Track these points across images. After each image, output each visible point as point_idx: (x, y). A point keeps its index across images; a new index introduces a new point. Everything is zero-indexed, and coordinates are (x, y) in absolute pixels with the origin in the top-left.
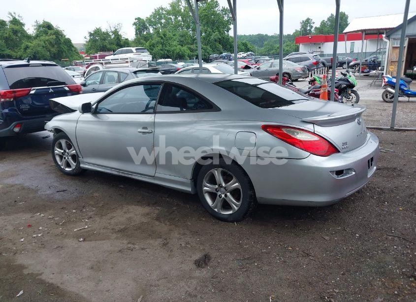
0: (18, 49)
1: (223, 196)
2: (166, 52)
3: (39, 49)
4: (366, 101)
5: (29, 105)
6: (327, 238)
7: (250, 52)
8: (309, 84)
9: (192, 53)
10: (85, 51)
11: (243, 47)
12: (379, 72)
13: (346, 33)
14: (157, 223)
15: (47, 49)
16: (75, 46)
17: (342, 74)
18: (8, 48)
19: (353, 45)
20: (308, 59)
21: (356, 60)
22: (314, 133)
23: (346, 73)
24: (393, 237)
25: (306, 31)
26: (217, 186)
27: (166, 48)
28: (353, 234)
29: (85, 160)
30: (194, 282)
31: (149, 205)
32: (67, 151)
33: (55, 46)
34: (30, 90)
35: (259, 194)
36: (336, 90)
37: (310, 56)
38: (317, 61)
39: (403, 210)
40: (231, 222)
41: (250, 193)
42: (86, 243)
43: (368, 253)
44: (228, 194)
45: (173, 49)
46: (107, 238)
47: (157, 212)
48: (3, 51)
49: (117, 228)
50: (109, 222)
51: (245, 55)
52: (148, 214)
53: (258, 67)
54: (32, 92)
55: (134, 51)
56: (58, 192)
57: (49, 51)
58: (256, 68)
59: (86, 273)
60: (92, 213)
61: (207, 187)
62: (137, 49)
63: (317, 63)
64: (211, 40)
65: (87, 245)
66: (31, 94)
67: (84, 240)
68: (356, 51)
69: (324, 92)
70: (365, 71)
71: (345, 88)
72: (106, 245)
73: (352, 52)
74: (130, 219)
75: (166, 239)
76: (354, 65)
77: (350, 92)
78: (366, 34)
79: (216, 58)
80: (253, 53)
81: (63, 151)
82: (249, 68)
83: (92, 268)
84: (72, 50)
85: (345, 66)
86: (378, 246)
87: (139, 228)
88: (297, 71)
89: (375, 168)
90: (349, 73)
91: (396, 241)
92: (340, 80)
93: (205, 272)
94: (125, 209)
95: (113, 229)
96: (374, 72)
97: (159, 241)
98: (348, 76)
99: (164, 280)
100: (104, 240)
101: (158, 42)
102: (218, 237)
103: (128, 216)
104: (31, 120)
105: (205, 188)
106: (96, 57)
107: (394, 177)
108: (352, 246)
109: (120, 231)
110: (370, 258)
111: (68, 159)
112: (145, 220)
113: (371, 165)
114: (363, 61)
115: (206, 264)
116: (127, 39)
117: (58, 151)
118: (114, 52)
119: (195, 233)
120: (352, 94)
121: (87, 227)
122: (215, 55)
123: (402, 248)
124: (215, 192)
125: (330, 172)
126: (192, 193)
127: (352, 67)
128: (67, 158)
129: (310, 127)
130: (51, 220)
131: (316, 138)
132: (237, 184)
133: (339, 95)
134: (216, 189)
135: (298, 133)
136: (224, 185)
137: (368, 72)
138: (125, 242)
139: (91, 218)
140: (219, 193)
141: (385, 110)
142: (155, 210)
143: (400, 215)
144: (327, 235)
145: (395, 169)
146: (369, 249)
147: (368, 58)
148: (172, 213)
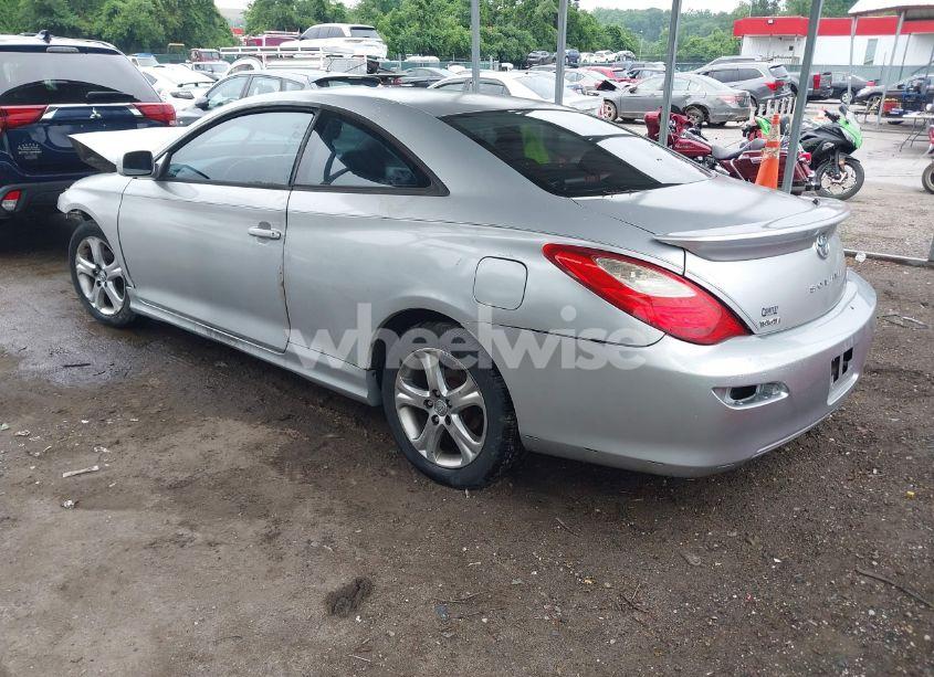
0: (96, 14)
1: (442, 419)
2: (428, 40)
3: (143, 17)
4: (881, 187)
5: (40, 145)
6: (694, 559)
7: (625, 52)
8: (744, 136)
9: (488, 47)
10: (244, 27)
11: (609, 39)
12: (927, 116)
13: (856, 15)
14: (273, 473)
15: (158, 17)
16: (222, 14)
17: (827, 114)
18: (72, 10)
19: (872, 47)
20: (755, 74)
21: (876, 82)
22: (683, 276)
23: (839, 113)
24: (871, 581)
25: (765, 8)
26: (428, 394)
27: (430, 32)
28: (766, 558)
29: (141, 293)
30: (307, 657)
31: (267, 422)
32: (104, 267)
33: (179, 12)
34: (43, 111)
35: (525, 428)
36: (805, 156)
37: (763, 67)
38: (777, 81)
39: (917, 495)
40: (456, 487)
41: (505, 420)
42: (80, 512)
43: (794, 621)
44: (454, 417)
45: (444, 33)
46: (135, 504)
47: (283, 440)
48: (62, 17)
49: (169, 479)
50: (157, 458)
51: (612, 57)
52: (258, 447)
53: (632, 86)
54: (48, 116)
55: (347, 33)
56: (66, 366)
57: (164, 23)
58: (628, 88)
59: (43, 599)
60: (123, 431)
61: (407, 393)
62: (353, 28)
63: (776, 87)
64: (534, 16)
65: (78, 519)
66: (46, 121)
67: (77, 505)
68: (878, 62)
69: (771, 160)
70: (894, 111)
71: (832, 151)
72: (124, 525)
73: (869, 62)
74: (208, 456)
75: (276, 522)
76: (869, 97)
77: (841, 162)
78: (906, 19)
79: (543, 62)
80: (630, 53)
81: (93, 266)
82: (612, 88)
83: (64, 588)
84: (214, 24)
85: (847, 97)
86: (826, 605)
87: (223, 484)
88: (723, 104)
89: (855, 377)
90: (845, 114)
91: (879, 593)
92: (820, 130)
93: (343, 632)
94: (207, 428)
95: (158, 480)
96: (914, 115)
97: (261, 526)
98: (841, 122)
99: (229, 645)
100: (124, 508)
101: (411, 17)
102: (412, 529)
103: (207, 446)
104: (42, 184)
105: (401, 395)
106: (259, 43)
107: (911, 398)
108: (756, 593)
109: (176, 487)
110: (794, 639)
111: (106, 285)
112: (244, 462)
113: (845, 369)
114: (893, 87)
115: (354, 608)
116: (340, 5)
117: (83, 265)
118: (301, 32)
119: (358, 511)
120: (847, 168)
121: (96, 468)
122: (540, 54)
123: (890, 615)
124: (424, 408)
125: (714, 389)
126: (372, 403)
127: (862, 100)
128: (103, 284)
129: (673, 259)
130: (20, 442)
131: (686, 292)
132: (476, 394)
133: (812, 167)
134: (426, 401)
135: (638, 274)
136: (445, 392)
137: (900, 115)
138: (175, 519)
139: (117, 443)
140: (433, 412)
141: (924, 213)
142: (281, 437)
143: (902, 512)
144: (698, 552)
145: (918, 374)
146: (798, 611)
147: (905, 81)
148: (319, 448)
